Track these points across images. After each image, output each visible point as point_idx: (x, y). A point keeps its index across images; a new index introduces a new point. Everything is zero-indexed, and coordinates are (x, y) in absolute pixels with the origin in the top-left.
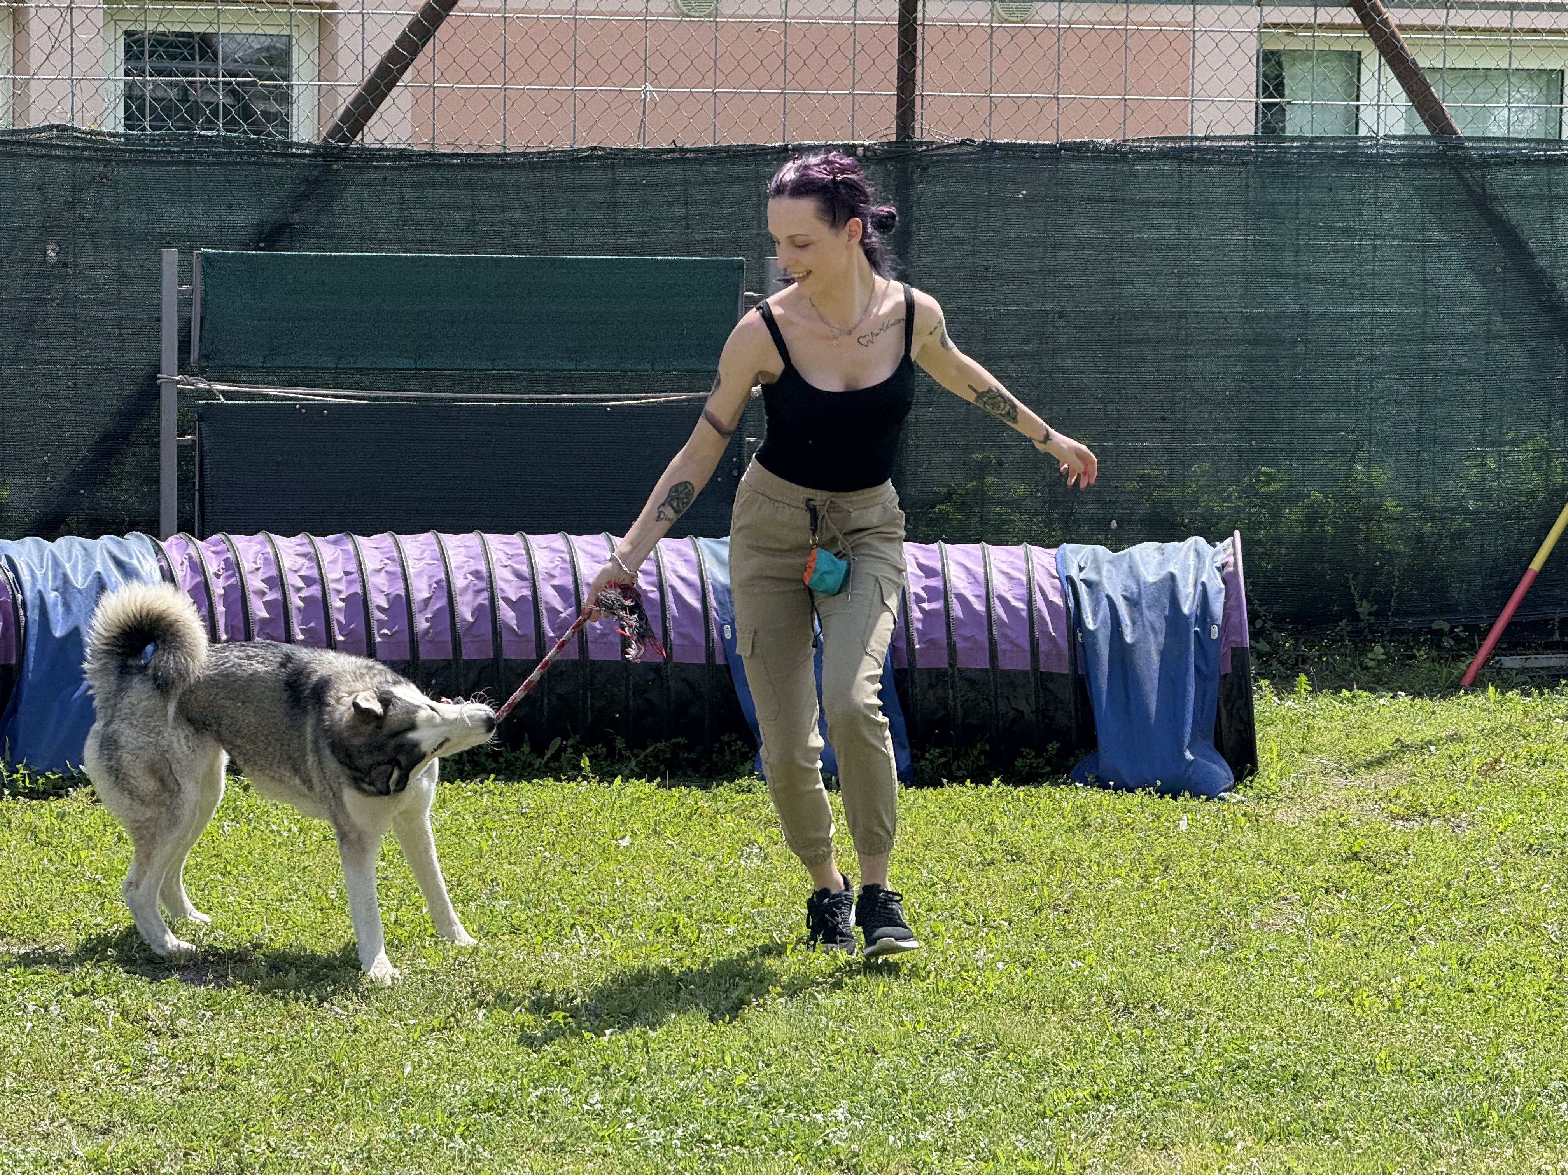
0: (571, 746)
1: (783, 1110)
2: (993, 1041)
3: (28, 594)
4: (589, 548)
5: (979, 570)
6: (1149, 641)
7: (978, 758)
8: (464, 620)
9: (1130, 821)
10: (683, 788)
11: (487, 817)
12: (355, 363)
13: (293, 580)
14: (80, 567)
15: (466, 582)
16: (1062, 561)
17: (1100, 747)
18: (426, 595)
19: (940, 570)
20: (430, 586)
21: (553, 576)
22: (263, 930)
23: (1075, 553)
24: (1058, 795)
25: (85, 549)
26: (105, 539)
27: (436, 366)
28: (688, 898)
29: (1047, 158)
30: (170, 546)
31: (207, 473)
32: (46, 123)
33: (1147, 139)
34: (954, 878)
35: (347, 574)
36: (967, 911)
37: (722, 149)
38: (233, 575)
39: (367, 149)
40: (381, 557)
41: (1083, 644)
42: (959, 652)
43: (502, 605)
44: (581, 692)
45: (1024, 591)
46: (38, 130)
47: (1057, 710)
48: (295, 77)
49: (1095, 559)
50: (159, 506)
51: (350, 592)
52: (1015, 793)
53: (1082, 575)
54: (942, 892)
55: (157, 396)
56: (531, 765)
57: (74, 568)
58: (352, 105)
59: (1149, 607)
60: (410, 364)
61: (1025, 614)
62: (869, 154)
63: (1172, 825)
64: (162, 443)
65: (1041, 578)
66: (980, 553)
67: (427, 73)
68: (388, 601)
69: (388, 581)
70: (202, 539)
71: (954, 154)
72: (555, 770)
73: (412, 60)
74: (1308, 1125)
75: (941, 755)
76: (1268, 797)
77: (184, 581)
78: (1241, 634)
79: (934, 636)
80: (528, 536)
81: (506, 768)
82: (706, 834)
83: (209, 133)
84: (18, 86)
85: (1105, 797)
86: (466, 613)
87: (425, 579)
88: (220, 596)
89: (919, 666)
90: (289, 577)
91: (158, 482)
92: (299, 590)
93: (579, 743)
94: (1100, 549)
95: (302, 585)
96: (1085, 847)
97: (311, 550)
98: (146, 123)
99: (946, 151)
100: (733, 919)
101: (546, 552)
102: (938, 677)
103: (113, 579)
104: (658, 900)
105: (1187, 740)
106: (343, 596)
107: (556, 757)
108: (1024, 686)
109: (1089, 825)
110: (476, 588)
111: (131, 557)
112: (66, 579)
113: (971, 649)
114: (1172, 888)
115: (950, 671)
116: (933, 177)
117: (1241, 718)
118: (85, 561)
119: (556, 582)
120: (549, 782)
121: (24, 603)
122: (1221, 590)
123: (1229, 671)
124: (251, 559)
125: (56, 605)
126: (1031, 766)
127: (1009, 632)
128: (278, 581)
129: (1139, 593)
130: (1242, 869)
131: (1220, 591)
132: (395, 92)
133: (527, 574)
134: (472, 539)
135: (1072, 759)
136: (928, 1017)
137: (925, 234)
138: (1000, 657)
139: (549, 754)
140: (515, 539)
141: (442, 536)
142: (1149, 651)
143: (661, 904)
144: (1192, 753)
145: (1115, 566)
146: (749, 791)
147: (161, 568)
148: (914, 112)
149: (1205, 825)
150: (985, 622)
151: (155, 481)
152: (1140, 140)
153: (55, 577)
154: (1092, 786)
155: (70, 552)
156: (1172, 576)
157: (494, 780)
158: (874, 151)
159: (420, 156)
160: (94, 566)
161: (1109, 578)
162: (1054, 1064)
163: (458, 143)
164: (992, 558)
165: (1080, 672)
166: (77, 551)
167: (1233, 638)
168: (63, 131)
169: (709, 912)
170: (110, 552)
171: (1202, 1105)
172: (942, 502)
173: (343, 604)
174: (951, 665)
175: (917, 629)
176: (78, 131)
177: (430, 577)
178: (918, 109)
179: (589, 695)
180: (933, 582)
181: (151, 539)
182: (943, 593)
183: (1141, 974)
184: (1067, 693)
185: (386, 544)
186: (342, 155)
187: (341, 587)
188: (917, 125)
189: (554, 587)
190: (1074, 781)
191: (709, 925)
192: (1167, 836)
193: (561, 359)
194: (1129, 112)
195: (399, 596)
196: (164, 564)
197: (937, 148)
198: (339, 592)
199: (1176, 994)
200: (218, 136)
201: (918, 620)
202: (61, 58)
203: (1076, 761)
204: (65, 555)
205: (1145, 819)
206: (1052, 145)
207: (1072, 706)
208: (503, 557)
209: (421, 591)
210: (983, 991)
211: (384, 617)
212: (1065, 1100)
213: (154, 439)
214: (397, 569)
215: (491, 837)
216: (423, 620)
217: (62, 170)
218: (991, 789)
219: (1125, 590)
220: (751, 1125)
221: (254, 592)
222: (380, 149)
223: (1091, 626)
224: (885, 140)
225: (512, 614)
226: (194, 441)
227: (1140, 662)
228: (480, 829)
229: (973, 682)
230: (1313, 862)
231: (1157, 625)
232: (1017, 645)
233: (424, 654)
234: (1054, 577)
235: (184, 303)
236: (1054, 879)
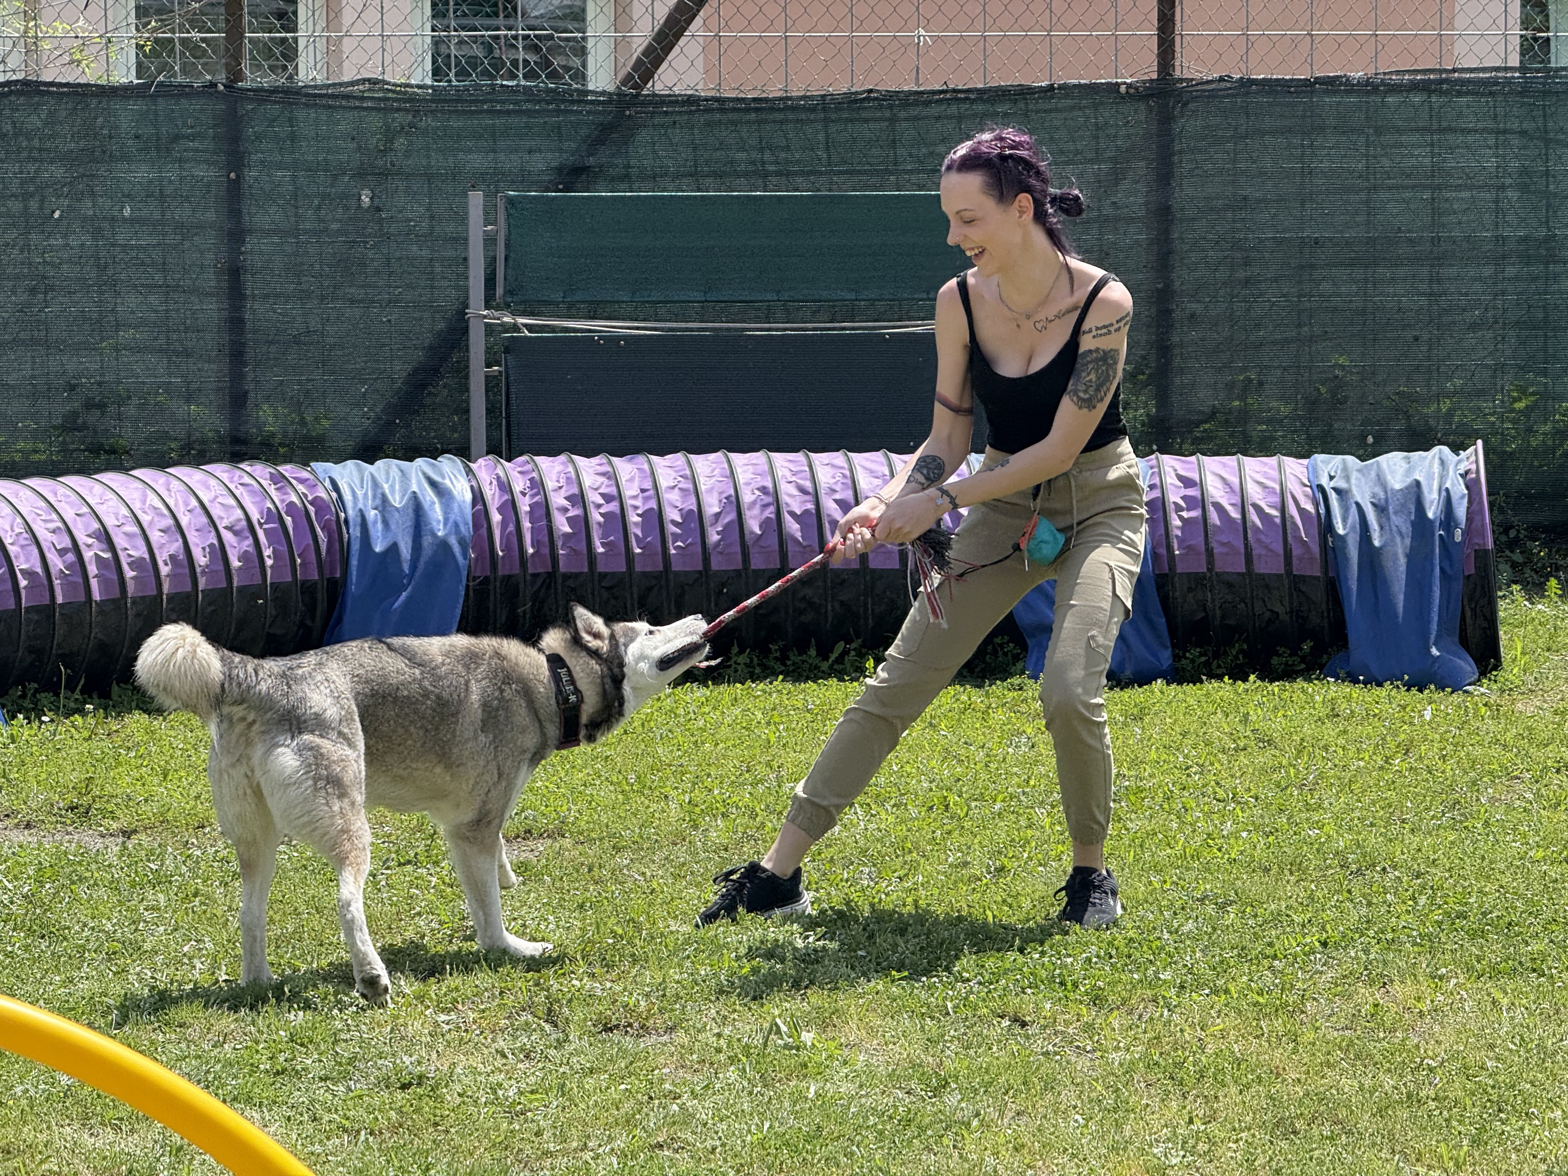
0: (854, 649)
1: (1037, 956)
2: (1232, 896)
3: (350, 512)
4: (868, 465)
5: (1235, 481)
6: (1396, 544)
7: (1236, 657)
8: (752, 533)
9: (1377, 711)
10: (958, 687)
11: (775, 712)
12: (649, 296)
13: (594, 497)
14: (397, 487)
15: (753, 497)
16: (1313, 471)
17: (1351, 646)
18: (717, 510)
19: (1198, 481)
20: (720, 501)
21: (835, 491)
22: (569, 810)
23: (1327, 463)
24: (1310, 690)
25: (402, 471)
26: (420, 462)
27: (725, 299)
28: (959, 780)
29: (1302, 92)
30: (480, 467)
31: (513, 402)
32: (359, 77)
33: (1398, 72)
34: (1208, 763)
35: (643, 491)
36: (1217, 789)
37: (990, 89)
38: (538, 494)
39: (657, 95)
40: (674, 475)
41: (1333, 549)
42: (1216, 557)
43: (788, 518)
44: (862, 598)
45: (1277, 499)
46: (352, 83)
47: (1310, 611)
48: (589, 29)
49: (1345, 469)
50: (469, 435)
51: (647, 507)
52: (1270, 688)
53: (1332, 484)
54: (1195, 774)
55: (466, 331)
56: (817, 667)
57: (392, 487)
58: (643, 54)
59: (1396, 513)
60: (700, 297)
61: (1278, 521)
62: (1132, 91)
63: (1417, 715)
64: (471, 374)
65: (1293, 486)
66: (1236, 464)
67: (713, 22)
68: (682, 516)
69: (682, 497)
70: (509, 460)
71: (1213, 90)
72: (840, 672)
73: (699, 11)
74: (1516, 963)
75: (1201, 655)
76: (1511, 690)
77: (493, 499)
78: (1484, 537)
79: (1192, 542)
80: (811, 455)
81: (793, 671)
82: (978, 725)
83: (510, 83)
84: (332, 42)
85: (1356, 692)
86: (754, 526)
87: (715, 495)
88: (526, 513)
89: (1178, 571)
90: (590, 495)
91: (467, 411)
92: (599, 506)
93: (862, 646)
94: (1350, 459)
95: (602, 501)
96: (1332, 733)
97: (610, 469)
98: (452, 75)
99: (1205, 87)
100: (1000, 797)
101: (828, 468)
102: (1198, 581)
103: (428, 498)
104: (931, 782)
105: (1433, 637)
106: (640, 512)
107: (840, 659)
108: (1278, 589)
109: (1338, 715)
110: (763, 503)
111: (443, 477)
112: (384, 499)
113: (1227, 554)
114: (1411, 768)
115: (1208, 575)
116: (1194, 111)
117: (1484, 616)
118: (402, 482)
119: (837, 496)
120: (833, 682)
121: (346, 521)
122: (1464, 495)
123: (1473, 571)
124: (554, 478)
125: (375, 522)
126: (1286, 664)
127: (1263, 537)
128: (579, 499)
129: (1387, 500)
130: (1478, 751)
131: (1463, 497)
132: (682, 41)
133: (811, 490)
134: (758, 458)
135: (1325, 656)
136: (1175, 878)
137: (1186, 166)
138: (1255, 562)
139: (833, 657)
140: (799, 457)
141: (732, 455)
142: (1395, 554)
143: (933, 785)
144: (1438, 649)
145: (1364, 475)
146: (1021, 689)
147: (472, 487)
148: (1174, 51)
149: (1448, 714)
150: (1241, 528)
151: (465, 411)
152: (1391, 73)
153: (374, 497)
154: (1343, 681)
155: (388, 474)
156: (1418, 484)
157: (783, 681)
158: (1137, 89)
159: (707, 100)
160: (409, 486)
161: (1357, 486)
162: (1287, 915)
163: (742, 88)
164: (1247, 469)
165: (1331, 575)
166: (395, 472)
167: (1476, 541)
168: (375, 83)
169: (978, 791)
170: (424, 474)
171: (1420, 949)
172: (1206, 422)
173: (640, 519)
174: (1208, 569)
175: (1177, 536)
176: (388, 83)
177: (721, 493)
178: (1178, 48)
179: (870, 600)
180: (1191, 492)
181: (462, 461)
182: (1200, 502)
183: (1373, 840)
184: (1319, 595)
185: (679, 463)
186: (635, 100)
187: (638, 503)
188: (1177, 63)
189: (836, 501)
190: (1325, 677)
191: (977, 803)
192: (1411, 724)
193: (842, 290)
194: (1380, 47)
195: (691, 511)
196: (474, 483)
197: (1197, 84)
198: (636, 508)
199: (1405, 857)
200: (517, 85)
201: (1178, 528)
202: (371, 15)
203: (1329, 659)
204: (383, 477)
205: (1392, 709)
206: (1306, 80)
207: (1324, 606)
208: (788, 474)
209: (712, 506)
210: (1226, 856)
211: (678, 531)
212: (1295, 945)
213: (463, 371)
214: (690, 486)
215: (778, 730)
216: (714, 533)
217: (374, 121)
218: (1247, 685)
219: (1373, 497)
220: (1008, 966)
221: (558, 509)
222: (670, 95)
223: (1341, 531)
224: (1146, 78)
225: (797, 526)
226: (500, 372)
227: (1388, 564)
228: (768, 723)
229: (1230, 585)
230: (1547, 745)
231: (1404, 530)
232: (1271, 550)
233: (716, 564)
234: (1306, 486)
235: (490, 241)
236: (1301, 763)
